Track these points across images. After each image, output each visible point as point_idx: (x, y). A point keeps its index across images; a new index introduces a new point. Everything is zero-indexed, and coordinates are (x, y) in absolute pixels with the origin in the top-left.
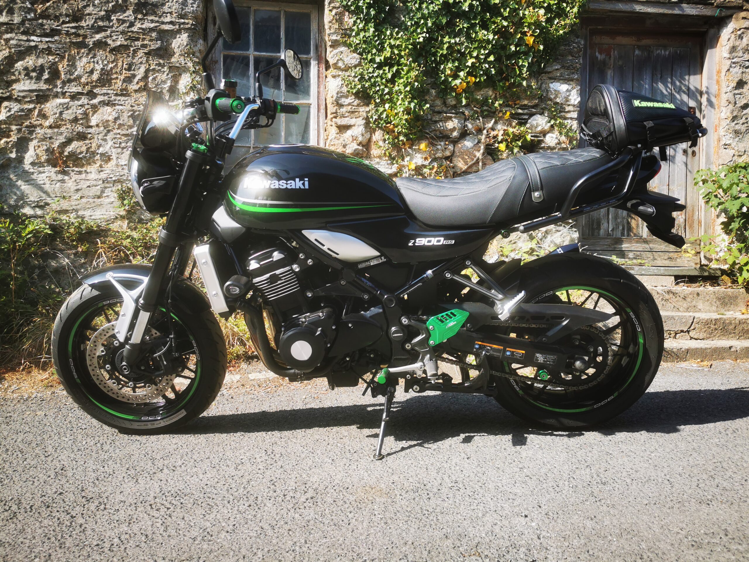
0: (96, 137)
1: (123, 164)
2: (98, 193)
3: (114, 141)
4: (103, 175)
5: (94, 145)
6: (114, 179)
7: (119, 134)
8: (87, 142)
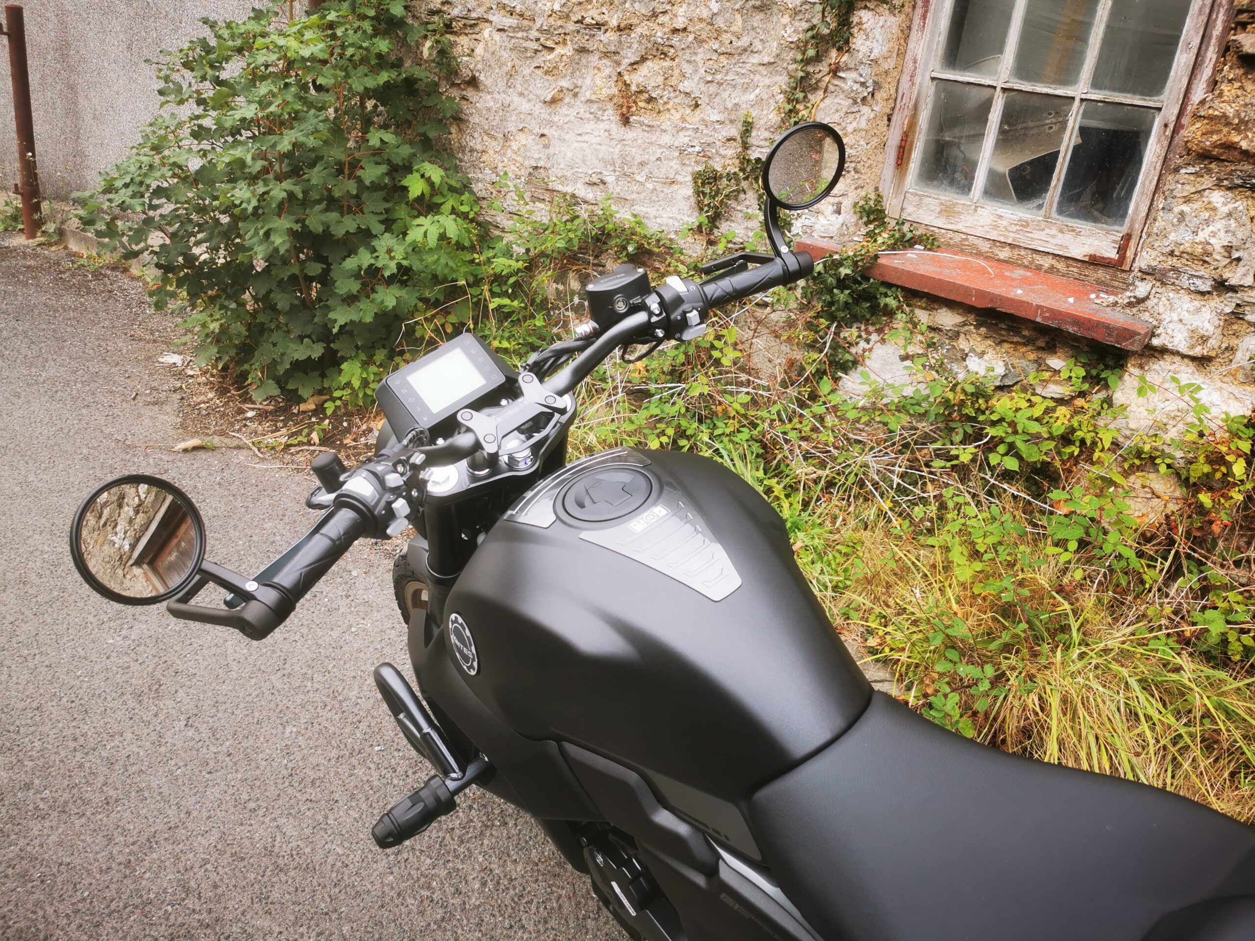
0: (680, 53)
1: (715, 118)
2: (671, 176)
3: (707, 63)
4: (683, 139)
5: (676, 72)
6: (697, 149)
7: (716, 51)
8: (667, 63)
